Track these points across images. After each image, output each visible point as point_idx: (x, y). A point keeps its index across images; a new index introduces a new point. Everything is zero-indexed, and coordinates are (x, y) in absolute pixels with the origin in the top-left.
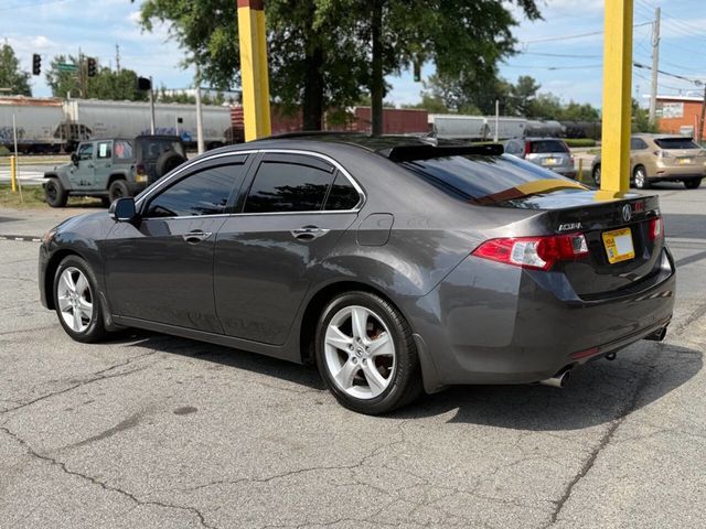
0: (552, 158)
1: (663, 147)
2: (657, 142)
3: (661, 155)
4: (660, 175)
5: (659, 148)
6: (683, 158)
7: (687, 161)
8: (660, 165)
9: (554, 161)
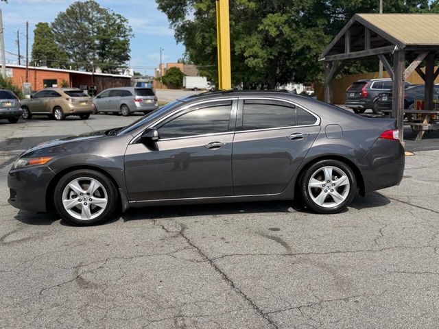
0: (9, 102)
1: (72, 96)
2: (66, 92)
3: (70, 100)
4: (71, 112)
5: (68, 97)
6: (82, 102)
7: (84, 104)
8: (71, 106)
9: (9, 104)
